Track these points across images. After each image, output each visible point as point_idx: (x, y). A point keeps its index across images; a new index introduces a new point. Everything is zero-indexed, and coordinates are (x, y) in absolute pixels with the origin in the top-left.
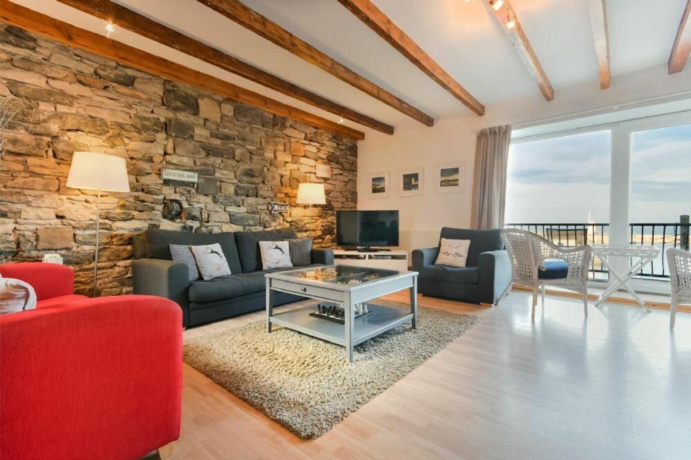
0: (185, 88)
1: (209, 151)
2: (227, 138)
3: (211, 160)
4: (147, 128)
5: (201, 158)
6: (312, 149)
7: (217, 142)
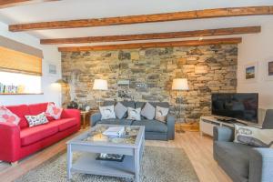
0: (126, 51)
1: (134, 71)
2: (142, 65)
3: (135, 75)
4: (113, 68)
5: (131, 75)
6: (193, 59)
7: (137, 68)
